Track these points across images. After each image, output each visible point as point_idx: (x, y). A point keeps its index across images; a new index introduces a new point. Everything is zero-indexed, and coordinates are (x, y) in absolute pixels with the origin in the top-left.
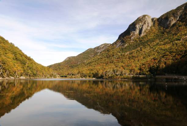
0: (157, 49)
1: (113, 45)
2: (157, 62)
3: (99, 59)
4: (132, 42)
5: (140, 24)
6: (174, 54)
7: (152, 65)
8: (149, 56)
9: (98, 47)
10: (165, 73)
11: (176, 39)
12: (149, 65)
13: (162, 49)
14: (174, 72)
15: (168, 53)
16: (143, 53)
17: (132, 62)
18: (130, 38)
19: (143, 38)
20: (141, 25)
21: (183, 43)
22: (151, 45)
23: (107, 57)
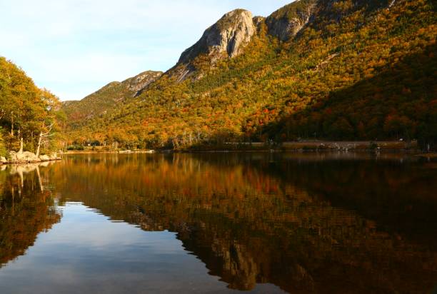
0: (269, 85)
1: (170, 76)
2: (277, 114)
3: (141, 107)
4: (214, 68)
5: (230, 29)
6: (309, 98)
7: (267, 121)
8: (256, 102)
9: (133, 79)
10: (298, 137)
11: (307, 65)
12: (261, 121)
13: (279, 87)
14: (315, 134)
15: (296, 96)
16: (241, 94)
17: (220, 113)
18: (210, 60)
19: (236, 60)
20: (232, 32)
21: (323, 76)
22: (255, 77)
23: (162, 104)
